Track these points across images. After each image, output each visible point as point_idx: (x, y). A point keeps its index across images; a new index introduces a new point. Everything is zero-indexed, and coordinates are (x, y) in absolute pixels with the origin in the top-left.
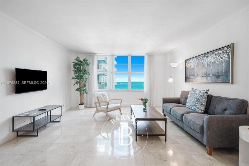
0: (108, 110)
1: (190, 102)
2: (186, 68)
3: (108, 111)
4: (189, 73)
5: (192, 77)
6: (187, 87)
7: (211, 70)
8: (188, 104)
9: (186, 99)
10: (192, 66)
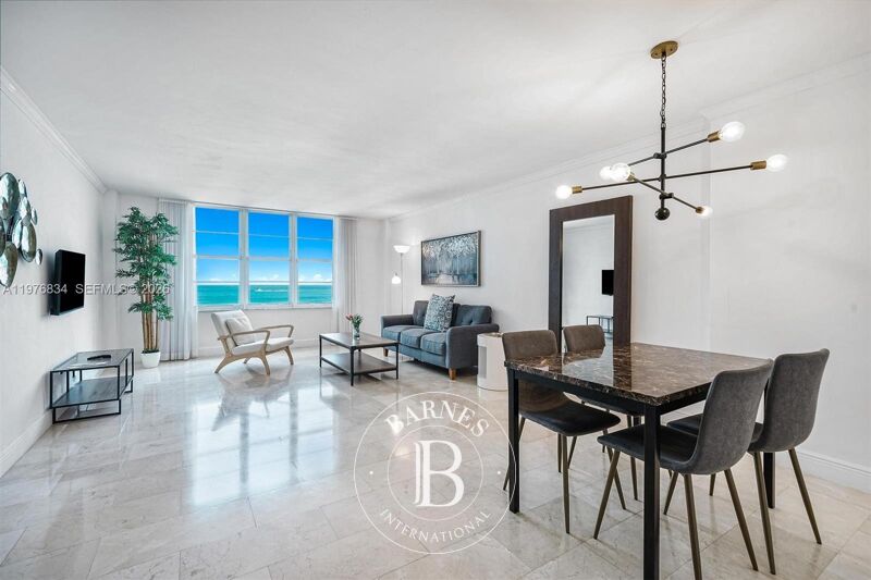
0: (267, 350)
1: (429, 319)
2: (423, 258)
3: (267, 353)
4: (428, 267)
5: (432, 275)
6: (425, 293)
7: (458, 266)
8: (428, 321)
9: (424, 315)
10: (433, 255)
